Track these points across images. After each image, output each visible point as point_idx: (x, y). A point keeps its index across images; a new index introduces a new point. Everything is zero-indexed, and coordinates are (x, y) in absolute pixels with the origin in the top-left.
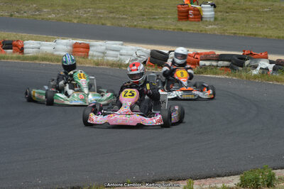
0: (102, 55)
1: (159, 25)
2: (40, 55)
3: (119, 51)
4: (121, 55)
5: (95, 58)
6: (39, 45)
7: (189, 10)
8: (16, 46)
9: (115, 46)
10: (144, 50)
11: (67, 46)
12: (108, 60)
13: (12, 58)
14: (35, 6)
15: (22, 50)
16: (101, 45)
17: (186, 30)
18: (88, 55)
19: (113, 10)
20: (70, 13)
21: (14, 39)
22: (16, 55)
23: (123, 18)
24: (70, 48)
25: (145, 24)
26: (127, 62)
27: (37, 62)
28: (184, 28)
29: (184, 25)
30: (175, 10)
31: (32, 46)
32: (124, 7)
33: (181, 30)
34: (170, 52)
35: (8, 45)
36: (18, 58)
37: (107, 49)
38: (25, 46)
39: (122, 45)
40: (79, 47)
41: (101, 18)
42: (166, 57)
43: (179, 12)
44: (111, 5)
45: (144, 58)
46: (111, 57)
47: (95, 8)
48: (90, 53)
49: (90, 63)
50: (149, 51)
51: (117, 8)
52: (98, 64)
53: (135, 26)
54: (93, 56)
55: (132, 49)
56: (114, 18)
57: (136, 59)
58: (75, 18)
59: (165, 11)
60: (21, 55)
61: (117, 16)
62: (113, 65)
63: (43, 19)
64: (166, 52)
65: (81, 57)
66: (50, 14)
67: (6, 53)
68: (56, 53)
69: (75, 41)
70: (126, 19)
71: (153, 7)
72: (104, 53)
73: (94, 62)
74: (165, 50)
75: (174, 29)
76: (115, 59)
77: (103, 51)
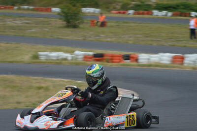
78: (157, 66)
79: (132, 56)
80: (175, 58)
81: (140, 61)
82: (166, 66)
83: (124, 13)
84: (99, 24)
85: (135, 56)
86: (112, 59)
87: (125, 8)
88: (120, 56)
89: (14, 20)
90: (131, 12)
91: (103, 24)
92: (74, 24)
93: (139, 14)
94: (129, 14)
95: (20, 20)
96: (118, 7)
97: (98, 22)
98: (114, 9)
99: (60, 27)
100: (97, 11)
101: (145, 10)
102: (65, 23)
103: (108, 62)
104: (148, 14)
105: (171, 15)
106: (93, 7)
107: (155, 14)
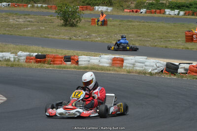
0: (132, 66)
1: (172, 45)
2: (89, 66)
3: (144, 63)
4: (145, 66)
5: (128, 68)
6: (89, 59)
7: (193, 35)
8: (73, 59)
9: (141, 59)
10: (161, 63)
11: (108, 59)
12: (136, 70)
13: (70, 68)
14: (86, 32)
15: (77, 62)
16: (132, 59)
17: (191, 49)
18: (122, 66)
19: (140, 35)
20: (110, 37)
21: (72, 54)
23: (147, 41)
24: (110, 61)
25: (163, 44)
26: (150, 71)
27: (87, 70)
28: (189, 47)
29: (190, 45)
30: (184, 35)
31: (84, 60)
32: (148, 33)
33: (188, 48)
34: (180, 64)
35: (68, 59)
36: (75, 68)
37: (135, 62)
38: (79, 60)
39: (146, 59)
40: (116, 60)
41: (132, 40)
42: (177, 67)
43: (187, 36)
44: (139, 32)
45: (162, 68)
46: (139, 67)
47: (127, 33)
48: (124, 64)
49: (124, 72)
50: (165, 63)
51: (143, 33)
52: (129, 72)
53: (156, 46)
54: (126, 67)
55: (154, 62)
56: (140, 40)
57: (156, 69)
58: (114, 40)
59: (176, 35)
60: (76, 66)
61: (143, 39)
62: (140, 73)
63: (92, 41)
64: (177, 64)
65: (118, 67)
66: (97, 38)
67: (66, 64)
68: (101, 64)
69: (113, 56)
70: (149, 41)
71: (168, 33)
72: (134, 64)
73: (127, 70)
74: (176, 62)
75: (183, 48)
76: (141, 69)
77: (133, 63)
81: (80, 63)
83: (136, 12)
89: (18, 19)
91: (104, 23)
93: (151, 13)
94: (142, 12)
95: (24, 18)
100: (110, 9)
101: (158, 9)
102: (63, 21)
103: (50, 64)
104: (160, 13)
105: (183, 14)
106: (106, 6)
107: (167, 13)
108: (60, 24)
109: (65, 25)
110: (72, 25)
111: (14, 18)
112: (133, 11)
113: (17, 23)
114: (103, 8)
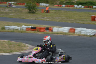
0: (79, 32)
4: (86, 32)
10: (94, 31)
22: (51, 32)
27: (58, 34)
31: (56, 29)
35: (47, 29)
46: (83, 33)
54: (77, 33)
57: (92, 34)
65: (72, 33)
68: (64, 32)
78: (61, 34)
79: (50, 28)
80: (70, 29)
81: (53, 31)
82: (66, 34)
83: (60, 6)
84: (46, 11)
85: (51, 28)
86: (40, 30)
87: (61, 3)
88: (44, 29)
89: (5, 9)
90: (64, 5)
91: (48, 12)
92: (33, 11)
93: (68, 6)
95: (8, 9)
96: (58, 3)
97: (45, 10)
98: (56, 4)
99: (26, 13)
100: (47, 5)
101: (71, 5)
102: (28, 11)
103: (38, 31)
104: (72, 7)
105: (83, 7)
106: (45, 3)
107: (76, 7)
108: (27, 12)
109: (30, 13)
110: (33, 13)
111: (3, 9)
112: (58, 6)
113: (5, 11)
114: (44, 4)
